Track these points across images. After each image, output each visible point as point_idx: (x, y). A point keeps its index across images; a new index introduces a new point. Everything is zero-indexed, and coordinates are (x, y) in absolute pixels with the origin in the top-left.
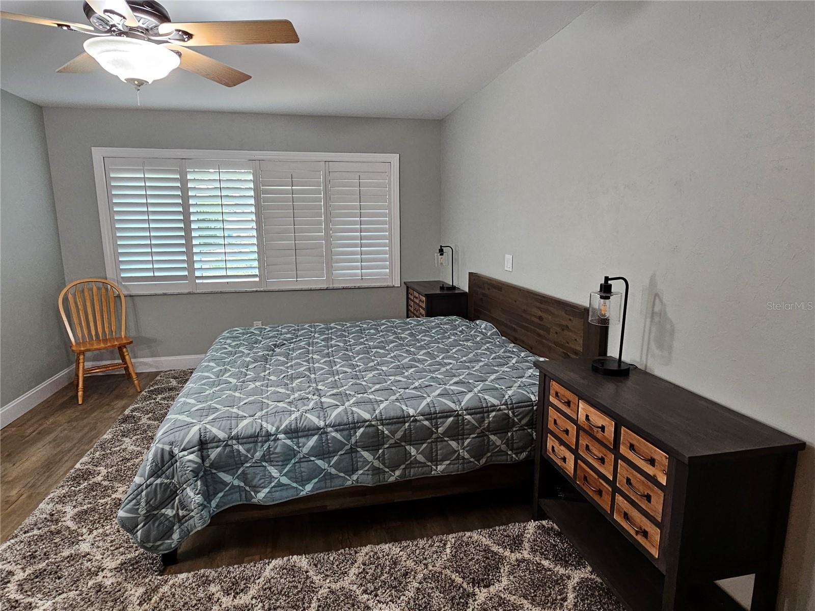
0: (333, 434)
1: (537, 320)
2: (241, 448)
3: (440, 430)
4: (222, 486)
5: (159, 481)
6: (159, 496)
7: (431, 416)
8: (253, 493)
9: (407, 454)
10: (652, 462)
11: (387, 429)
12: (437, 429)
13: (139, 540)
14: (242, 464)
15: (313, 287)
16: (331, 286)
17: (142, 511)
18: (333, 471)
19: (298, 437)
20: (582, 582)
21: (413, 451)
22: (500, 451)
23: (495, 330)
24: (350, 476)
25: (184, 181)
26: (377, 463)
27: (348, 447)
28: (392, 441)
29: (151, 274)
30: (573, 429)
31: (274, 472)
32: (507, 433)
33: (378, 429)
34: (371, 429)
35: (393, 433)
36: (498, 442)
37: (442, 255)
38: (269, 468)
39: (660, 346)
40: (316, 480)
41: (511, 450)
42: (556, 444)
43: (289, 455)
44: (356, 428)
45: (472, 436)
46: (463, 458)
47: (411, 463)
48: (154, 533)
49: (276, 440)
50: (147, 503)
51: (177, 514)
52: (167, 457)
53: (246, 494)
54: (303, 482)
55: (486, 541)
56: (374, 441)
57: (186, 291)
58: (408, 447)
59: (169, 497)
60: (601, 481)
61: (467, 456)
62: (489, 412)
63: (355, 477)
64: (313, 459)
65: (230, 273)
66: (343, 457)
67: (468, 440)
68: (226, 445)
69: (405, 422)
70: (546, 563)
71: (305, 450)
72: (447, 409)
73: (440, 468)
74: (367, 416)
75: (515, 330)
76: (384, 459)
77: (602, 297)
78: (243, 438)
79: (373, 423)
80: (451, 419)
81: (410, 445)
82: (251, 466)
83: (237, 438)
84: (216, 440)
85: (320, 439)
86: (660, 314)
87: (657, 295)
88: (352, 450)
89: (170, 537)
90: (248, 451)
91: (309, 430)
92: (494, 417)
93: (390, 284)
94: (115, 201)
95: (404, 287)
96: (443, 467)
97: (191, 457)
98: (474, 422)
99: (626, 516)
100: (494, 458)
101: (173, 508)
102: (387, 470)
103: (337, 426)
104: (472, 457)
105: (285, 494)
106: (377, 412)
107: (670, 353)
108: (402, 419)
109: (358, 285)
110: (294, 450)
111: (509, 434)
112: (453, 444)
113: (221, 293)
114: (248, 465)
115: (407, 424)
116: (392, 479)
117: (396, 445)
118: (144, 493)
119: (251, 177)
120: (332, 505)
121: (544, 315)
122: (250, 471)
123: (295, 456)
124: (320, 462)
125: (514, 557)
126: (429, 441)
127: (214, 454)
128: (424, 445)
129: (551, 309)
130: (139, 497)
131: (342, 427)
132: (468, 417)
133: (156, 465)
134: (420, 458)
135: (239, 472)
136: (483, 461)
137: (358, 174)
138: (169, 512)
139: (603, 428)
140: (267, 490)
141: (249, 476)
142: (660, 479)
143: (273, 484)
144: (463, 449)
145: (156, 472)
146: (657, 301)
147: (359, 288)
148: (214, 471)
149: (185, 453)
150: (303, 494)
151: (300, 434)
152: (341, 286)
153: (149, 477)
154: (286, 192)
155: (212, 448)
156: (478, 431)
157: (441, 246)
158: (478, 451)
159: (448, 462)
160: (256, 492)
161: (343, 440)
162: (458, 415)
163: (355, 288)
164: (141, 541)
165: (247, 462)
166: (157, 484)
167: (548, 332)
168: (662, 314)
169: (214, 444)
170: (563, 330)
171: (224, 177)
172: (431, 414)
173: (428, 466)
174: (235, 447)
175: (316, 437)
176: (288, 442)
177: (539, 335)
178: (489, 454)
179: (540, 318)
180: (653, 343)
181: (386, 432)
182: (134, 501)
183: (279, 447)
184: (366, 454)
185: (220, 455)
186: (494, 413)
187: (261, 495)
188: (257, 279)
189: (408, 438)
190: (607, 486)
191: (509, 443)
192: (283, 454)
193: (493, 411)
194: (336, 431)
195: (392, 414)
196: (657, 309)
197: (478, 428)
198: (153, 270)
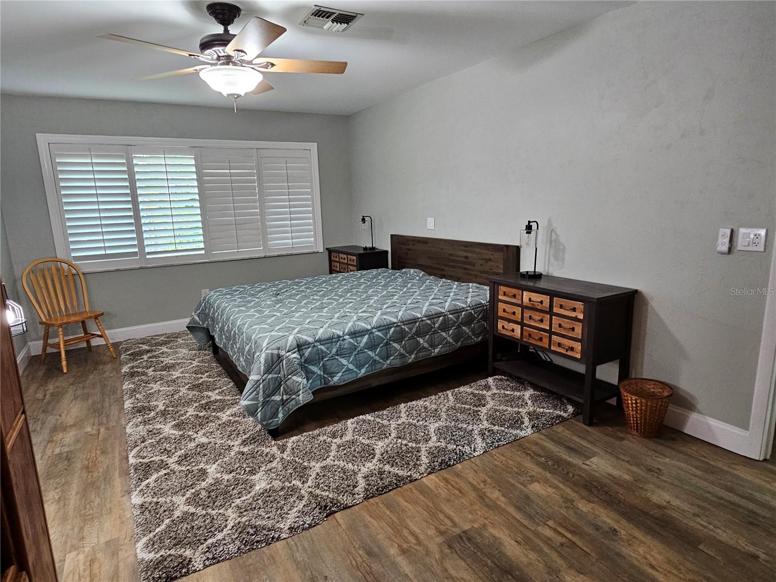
0: (377, 333)
1: (464, 259)
2: (322, 347)
3: (437, 325)
4: (312, 375)
5: (270, 376)
6: (271, 387)
7: (430, 317)
8: (330, 378)
9: (418, 342)
10: (574, 310)
11: (407, 328)
12: (434, 325)
13: (259, 420)
14: (323, 359)
15: (253, 256)
16: (268, 254)
17: (261, 399)
18: (377, 358)
19: (356, 337)
20: (531, 395)
21: (421, 341)
22: (469, 336)
23: (423, 273)
24: (385, 361)
25: (130, 166)
26: (402, 351)
27: (385, 341)
28: (410, 335)
29: (103, 252)
30: (518, 310)
31: (344, 361)
32: (471, 325)
33: (402, 328)
34: (398, 328)
35: (411, 329)
36: (467, 331)
37: (364, 223)
38: (341, 360)
39: (556, 259)
40: (367, 365)
41: (474, 335)
42: (506, 324)
43: (353, 349)
44: (389, 328)
45: (453, 328)
46: (450, 343)
47: (420, 349)
48: (269, 414)
49: (344, 340)
50: (264, 392)
51: (282, 399)
52: (275, 358)
53: (325, 380)
54: (359, 367)
55: (469, 390)
56: (400, 336)
57: (138, 266)
58: (418, 339)
59: (277, 387)
60: (541, 332)
61: (451, 340)
62: (461, 312)
63: (388, 362)
64: (366, 350)
65: (179, 247)
66: (382, 348)
67: (451, 331)
68: (314, 346)
69: (416, 322)
70: (508, 392)
71: (362, 345)
72: (439, 312)
73: (437, 350)
74: (395, 320)
75: (443, 270)
76: (406, 348)
77: (527, 233)
78: (324, 340)
79: (399, 324)
80: (442, 318)
81: (419, 337)
82: (328, 360)
83: (319, 341)
84: (307, 344)
85: (370, 337)
86: (556, 241)
87: (553, 230)
88: (387, 344)
89: (277, 417)
90: (327, 349)
91: (362, 332)
92: (464, 315)
93: (315, 250)
94: (62, 184)
95: (327, 253)
96: (438, 349)
97: (295, 355)
98: (454, 319)
99: (559, 345)
100: (465, 342)
101: (280, 395)
102: (407, 355)
103: (379, 328)
104: (454, 341)
105: (350, 376)
106: (399, 317)
107: (563, 262)
108: (414, 320)
109: (290, 252)
110: (355, 345)
111: (472, 325)
112: (444, 334)
113: (172, 266)
114: (326, 359)
115: (418, 323)
116: (410, 361)
117: (412, 338)
118: (261, 386)
119: (193, 162)
120: (375, 383)
121: (469, 255)
122: (328, 363)
123: (356, 349)
124: (370, 353)
125: (489, 393)
126: (430, 333)
127: (307, 353)
128: (427, 337)
129: (476, 250)
130: (258, 389)
131: (381, 328)
132: (450, 316)
133: (268, 365)
134: (426, 345)
135: (321, 365)
136: (459, 344)
137: (285, 159)
138: (277, 398)
139: (541, 302)
140: (340, 374)
141: (328, 367)
142: (579, 317)
143: (344, 370)
144: (449, 336)
145: (268, 371)
146: (553, 234)
147: (291, 255)
148: (306, 365)
149: (290, 353)
150: (360, 376)
151: (357, 335)
152: (276, 254)
153: (264, 374)
154: (225, 175)
155: (306, 349)
156: (457, 324)
157: (363, 217)
158: (457, 337)
159: (440, 346)
160: (332, 377)
161: (383, 336)
162: (445, 315)
163: (288, 255)
164: (261, 420)
165: (326, 357)
166: (269, 379)
167: (474, 265)
168: (557, 241)
169: (307, 346)
170: (487, 262)
171: (168, 162)
172: (430, 316)
173: (430, 350)
174: (319, 347)
175: (367, 336)
176: (351, 340)
177: (466, 269)
178: (462, 339)
179: (466, 257)
180: (552, 260)
181: (407, 329)
182: (255, 392)
183: (346, 345)
184: (395, 345)
185: (311, 353)
186: (464, 313)
187: (336, 379)
188: (203, 252)
189: (419, 334)
190: (546, 334)
191: (473, 331)
192: (350, 349)
193: (463, 311)
194: (379, 331)
195: (409, 317)
196: (554, 238)
197: (456, 322)
198: (105, 248)
